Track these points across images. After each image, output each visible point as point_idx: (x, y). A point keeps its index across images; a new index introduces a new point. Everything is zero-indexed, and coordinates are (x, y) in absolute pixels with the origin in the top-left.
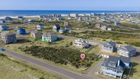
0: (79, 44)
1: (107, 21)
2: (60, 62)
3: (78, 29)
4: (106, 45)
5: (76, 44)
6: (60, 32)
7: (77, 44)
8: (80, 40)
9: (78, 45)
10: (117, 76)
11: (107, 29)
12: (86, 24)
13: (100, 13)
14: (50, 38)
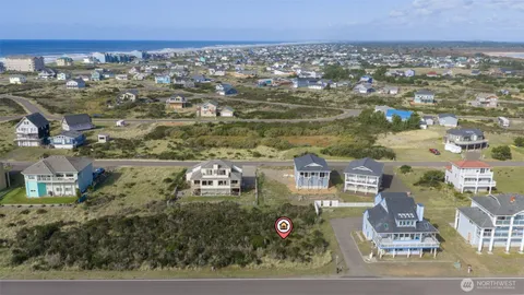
0: (220, 183)
1: (183, 82)
2: (230, 259)
3: (119, 123)
4: (309, 168)
5: (204, 183)
6: (56, 146)
7: (210, 183)
8: (219, 167)
9: (215, 185)
10: (425, 250)
11: (218, 114)
12: (126, 99)
13: (127, 53)
14: (75, 177)
